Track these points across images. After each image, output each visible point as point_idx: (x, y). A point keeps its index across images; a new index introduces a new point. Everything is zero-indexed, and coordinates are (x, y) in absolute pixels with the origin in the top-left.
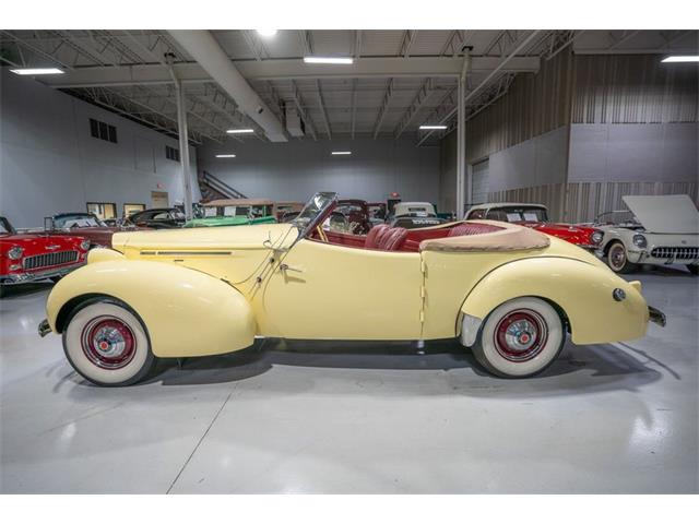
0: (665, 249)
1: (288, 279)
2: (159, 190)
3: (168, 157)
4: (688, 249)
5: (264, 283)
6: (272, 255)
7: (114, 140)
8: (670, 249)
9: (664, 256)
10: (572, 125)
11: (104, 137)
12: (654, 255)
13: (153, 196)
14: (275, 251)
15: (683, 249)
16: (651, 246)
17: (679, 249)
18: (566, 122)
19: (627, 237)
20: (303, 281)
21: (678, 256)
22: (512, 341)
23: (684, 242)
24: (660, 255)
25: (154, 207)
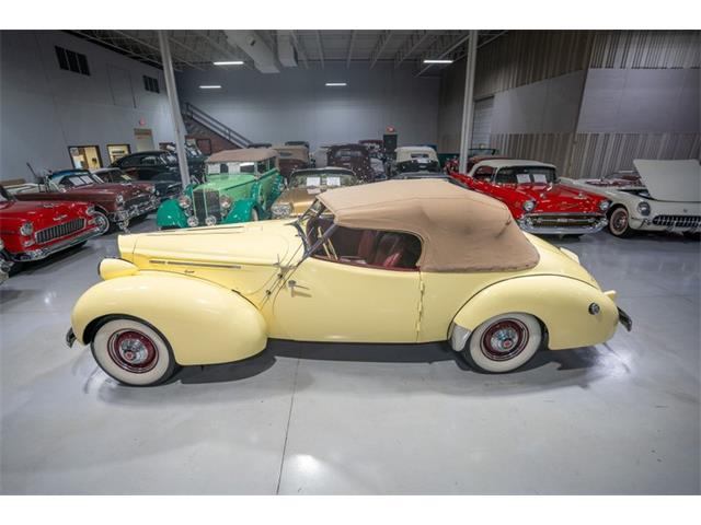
0: (666, 217)
1: (294, 294)
2: (142, 128)
3: (147, 89)
4: (688, 217)
5: (273, 295)
6: (279, 272)
7: (86, 71)
8: (671, 217)
9: (664, 224)
10: (590, 70)
11: (75, 69)
12: (655, 222)
13: (136, 134)
14: (283, 269)
15: (683, 217)
16: (654, 213)
17: (679, 217)
18: (584, 66)
19: (632, 203)
20: (309, 296)
21: (677, 225)
22: (496, 343)
23: (685, 211)
24: (660, 223)
25: (140, 150)
